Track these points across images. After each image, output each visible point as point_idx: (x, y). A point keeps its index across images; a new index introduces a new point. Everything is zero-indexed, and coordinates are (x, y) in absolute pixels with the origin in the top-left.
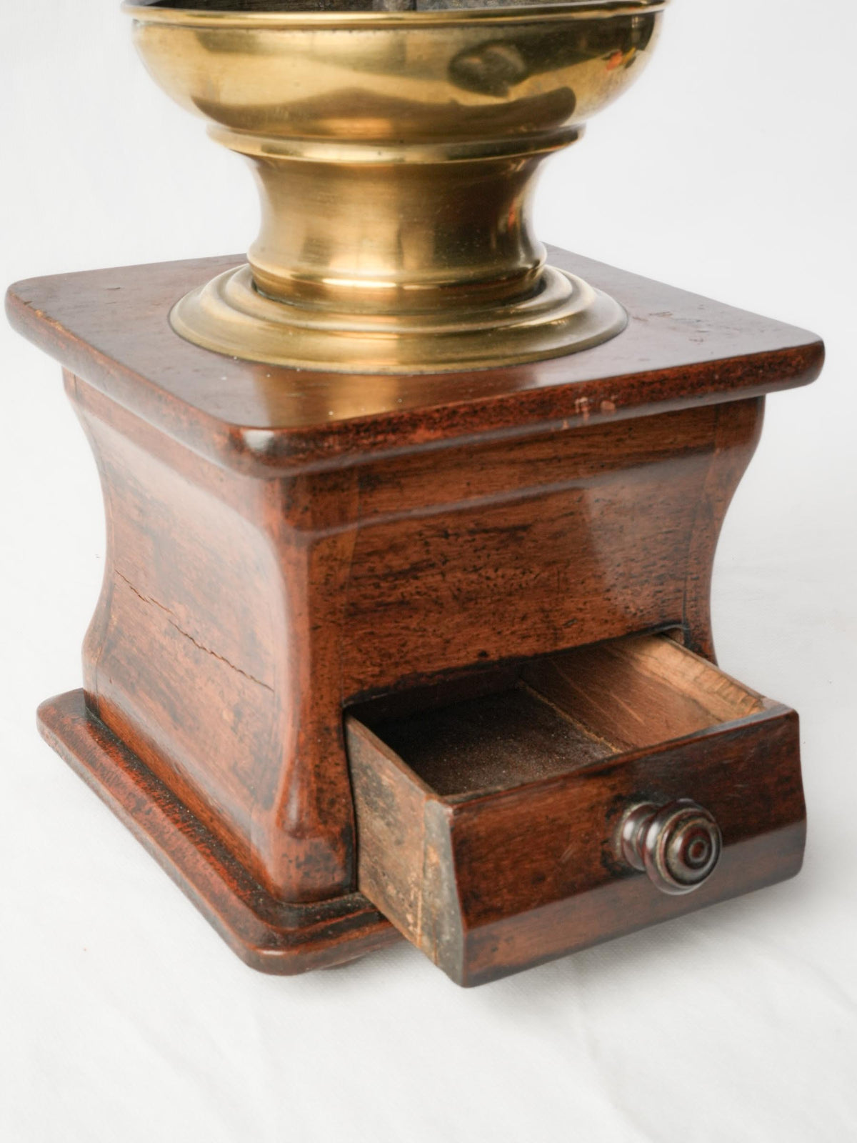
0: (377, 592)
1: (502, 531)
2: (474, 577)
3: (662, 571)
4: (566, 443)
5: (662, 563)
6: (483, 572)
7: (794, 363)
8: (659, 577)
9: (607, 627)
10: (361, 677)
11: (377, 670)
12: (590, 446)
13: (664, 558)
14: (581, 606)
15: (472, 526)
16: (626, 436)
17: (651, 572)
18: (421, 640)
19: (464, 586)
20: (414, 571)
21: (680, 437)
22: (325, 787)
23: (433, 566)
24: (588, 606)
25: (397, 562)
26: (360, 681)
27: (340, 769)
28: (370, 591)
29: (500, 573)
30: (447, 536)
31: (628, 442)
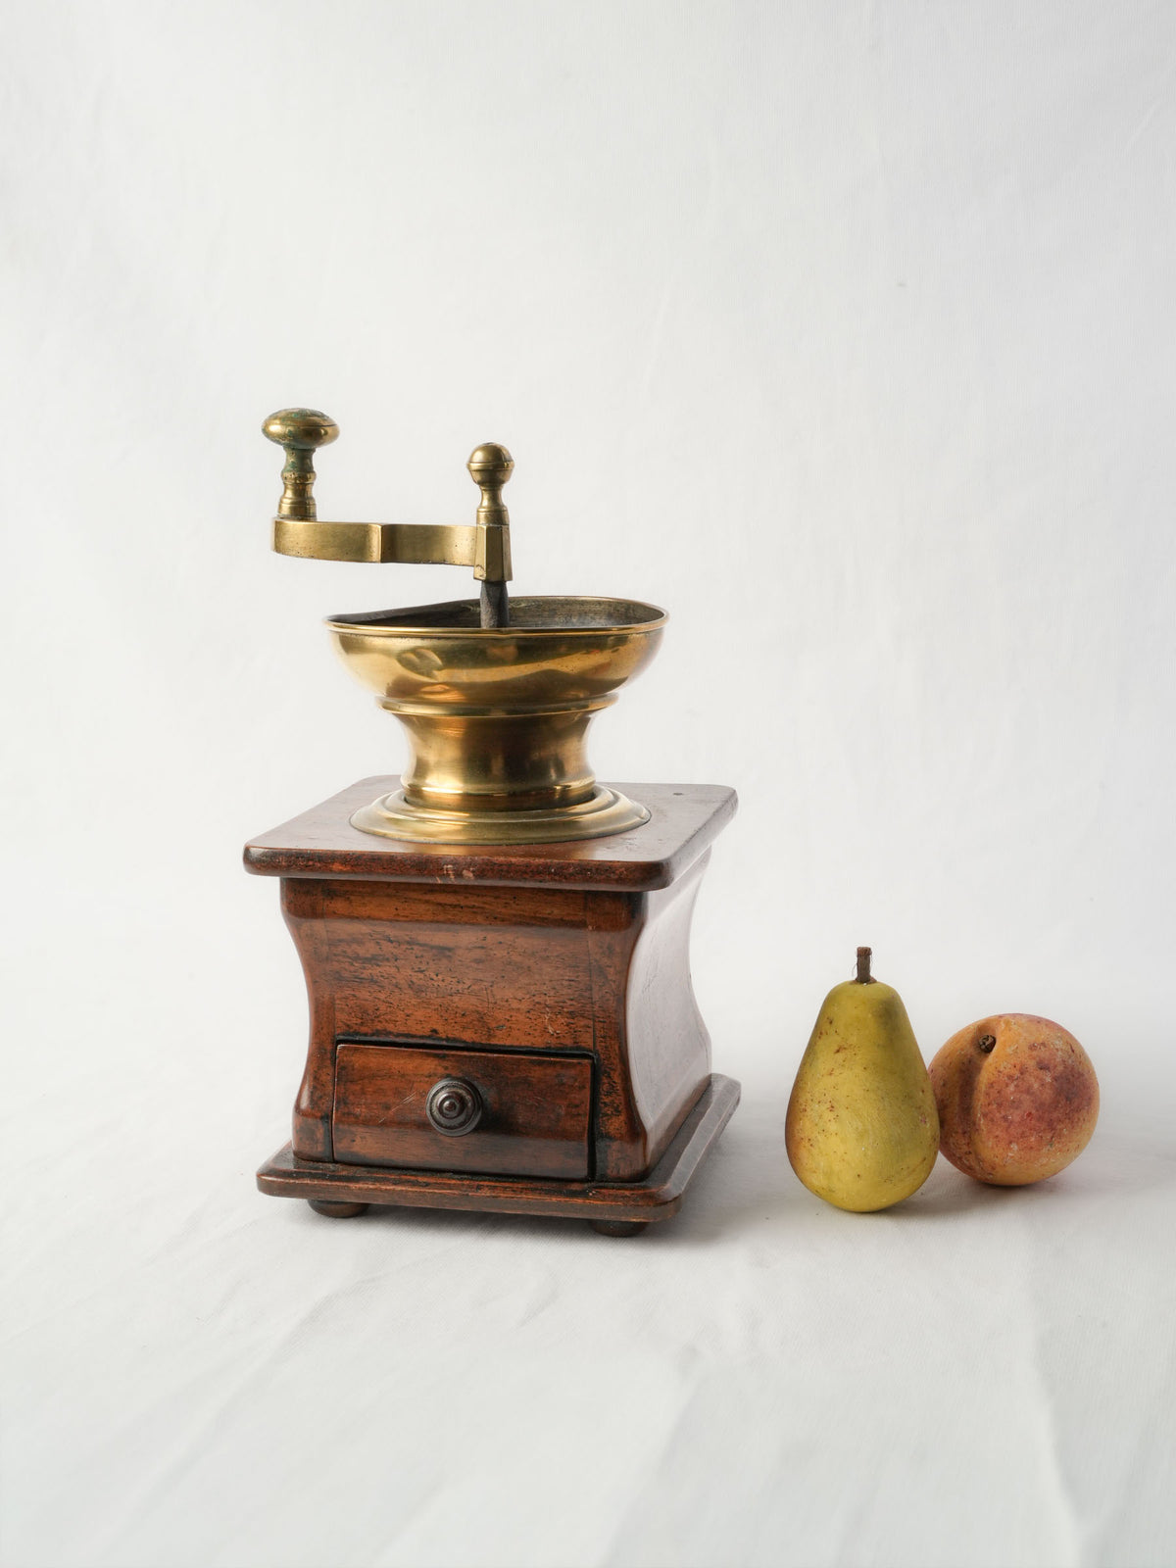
0: (352, 969)
1: (432, 947)
2: (421, 976)
3: (572, 1009)
4: (466, 898)
5: (572, 1003)
6: (427, 973)
7: (618, 872)
8: (571, 1013)
9: (529, 1038)
10: (349, 1023)
11: (359, 1021)
12: (485, 903)
13: (572, 1000)
14: (507, 1017)
15: (407, 938)
16: (512, 902)
17: (563, 1008)
18: (389, 1009)
19: (415, 980)
20: (373, 960)
21: (556, 912)
22: (319, 1087)
23: (388, 960)
24: (513, 1018)
25: (362, 952)
26: (348, 1026)
27: (329, 1078)
28: (346, 966)
29: (440, 977)
30: (392, 942)
31: (514, 906)
